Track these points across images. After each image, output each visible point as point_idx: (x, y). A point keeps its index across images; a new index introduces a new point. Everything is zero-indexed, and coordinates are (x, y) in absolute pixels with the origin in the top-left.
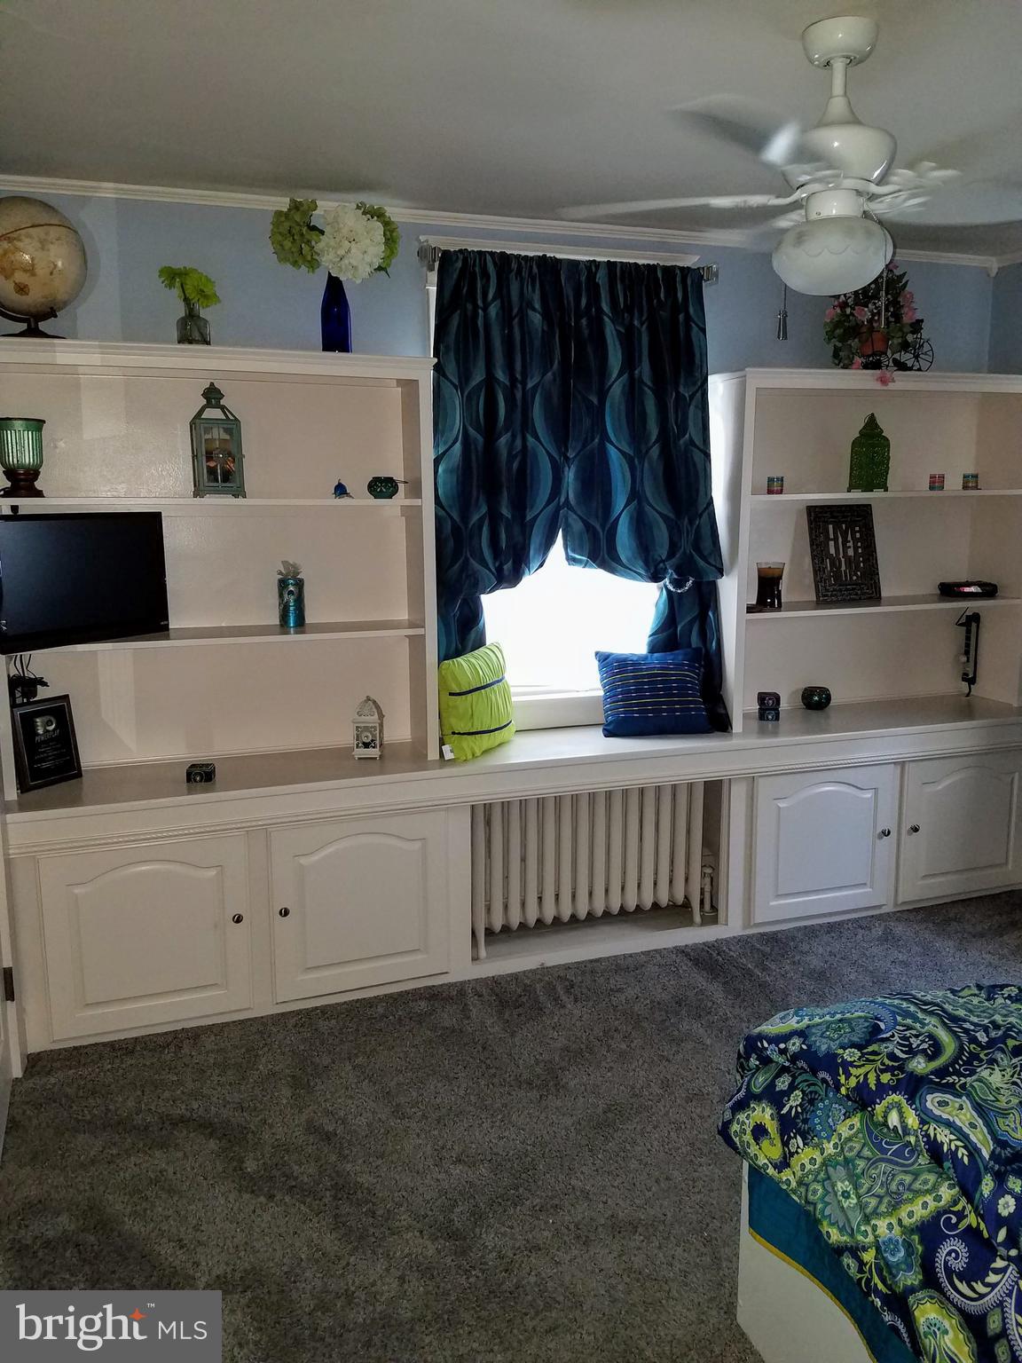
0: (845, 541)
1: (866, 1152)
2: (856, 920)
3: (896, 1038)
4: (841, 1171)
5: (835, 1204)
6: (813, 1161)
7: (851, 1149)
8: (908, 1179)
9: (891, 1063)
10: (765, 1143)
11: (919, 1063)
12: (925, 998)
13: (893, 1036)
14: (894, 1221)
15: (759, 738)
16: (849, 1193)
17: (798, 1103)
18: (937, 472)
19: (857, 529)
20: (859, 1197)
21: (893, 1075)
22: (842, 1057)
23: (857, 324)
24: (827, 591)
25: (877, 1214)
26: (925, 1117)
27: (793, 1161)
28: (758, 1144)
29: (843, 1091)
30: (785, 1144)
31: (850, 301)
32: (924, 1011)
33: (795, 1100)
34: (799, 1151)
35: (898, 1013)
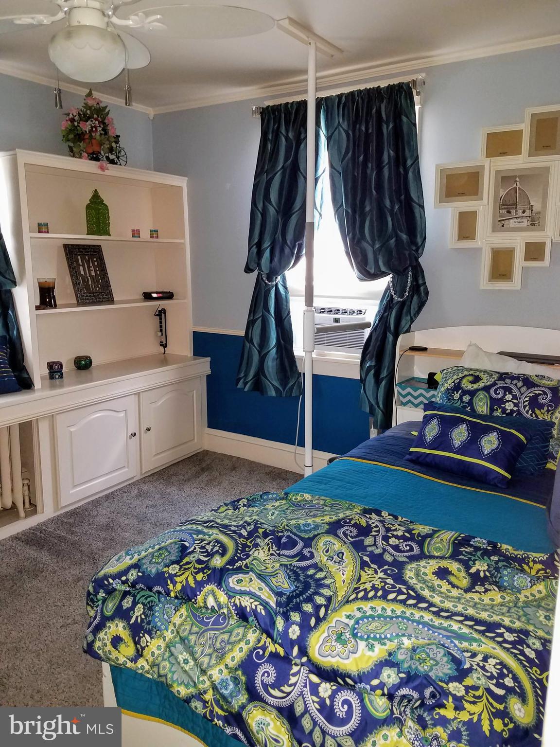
0: (89, 267)
1: (195, 629)
2: (120, 489)
3: (198, 549)
4: (179, 647)
5: (180, 670)
6: (159, 647)
7: (184, 631)
8: (226, 637)
9: (200, 566)
10: (122, 647)
11: (217, 560)
12: (203, 519)
13: (195, 548)
14: (222, 667)
15: (51, 390)
16: (187, 660)
17: (141, 612)
18: (136, 228)
19: (95, 259)
20: (195, 660)
21: (204, 573)
22: (168, 573)
23: (82, 132)
24: (82, 296)
25: (210, 667)
26: (231, 594)
27: (145, 652)
28: (117, 650)
29: (172, 594)
30: (136, 643)
31: (76, 118)
32: (207, 527)
33: (138, 611)
34: (148, 644)
35: (193, 533)
